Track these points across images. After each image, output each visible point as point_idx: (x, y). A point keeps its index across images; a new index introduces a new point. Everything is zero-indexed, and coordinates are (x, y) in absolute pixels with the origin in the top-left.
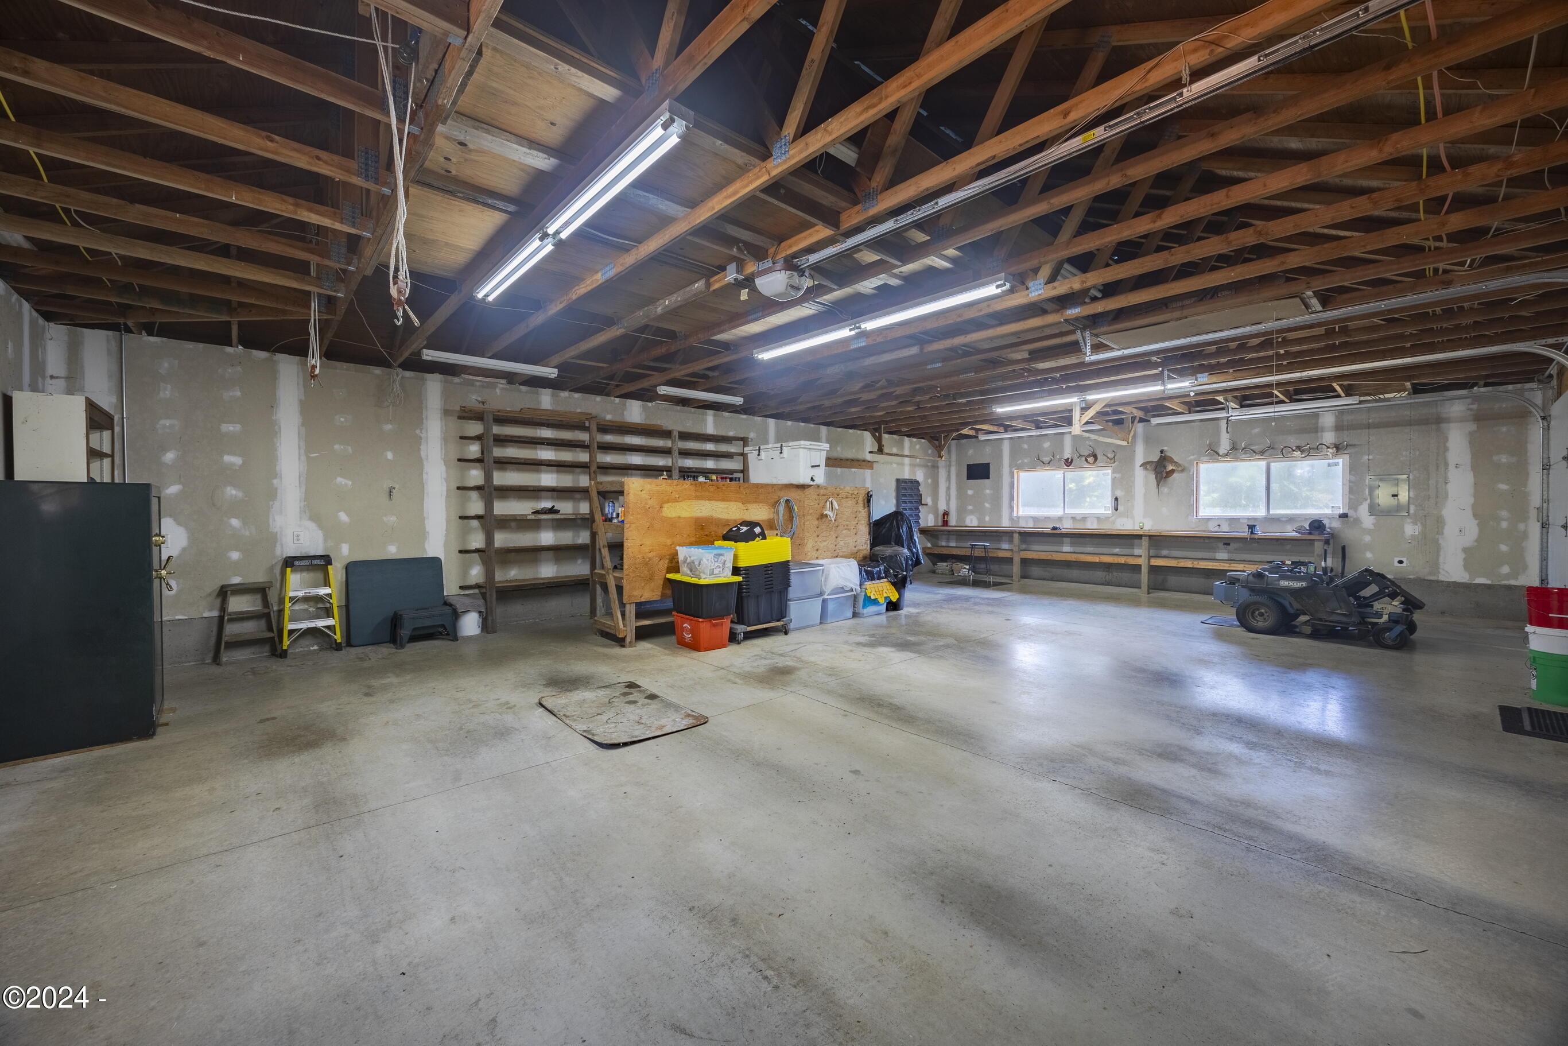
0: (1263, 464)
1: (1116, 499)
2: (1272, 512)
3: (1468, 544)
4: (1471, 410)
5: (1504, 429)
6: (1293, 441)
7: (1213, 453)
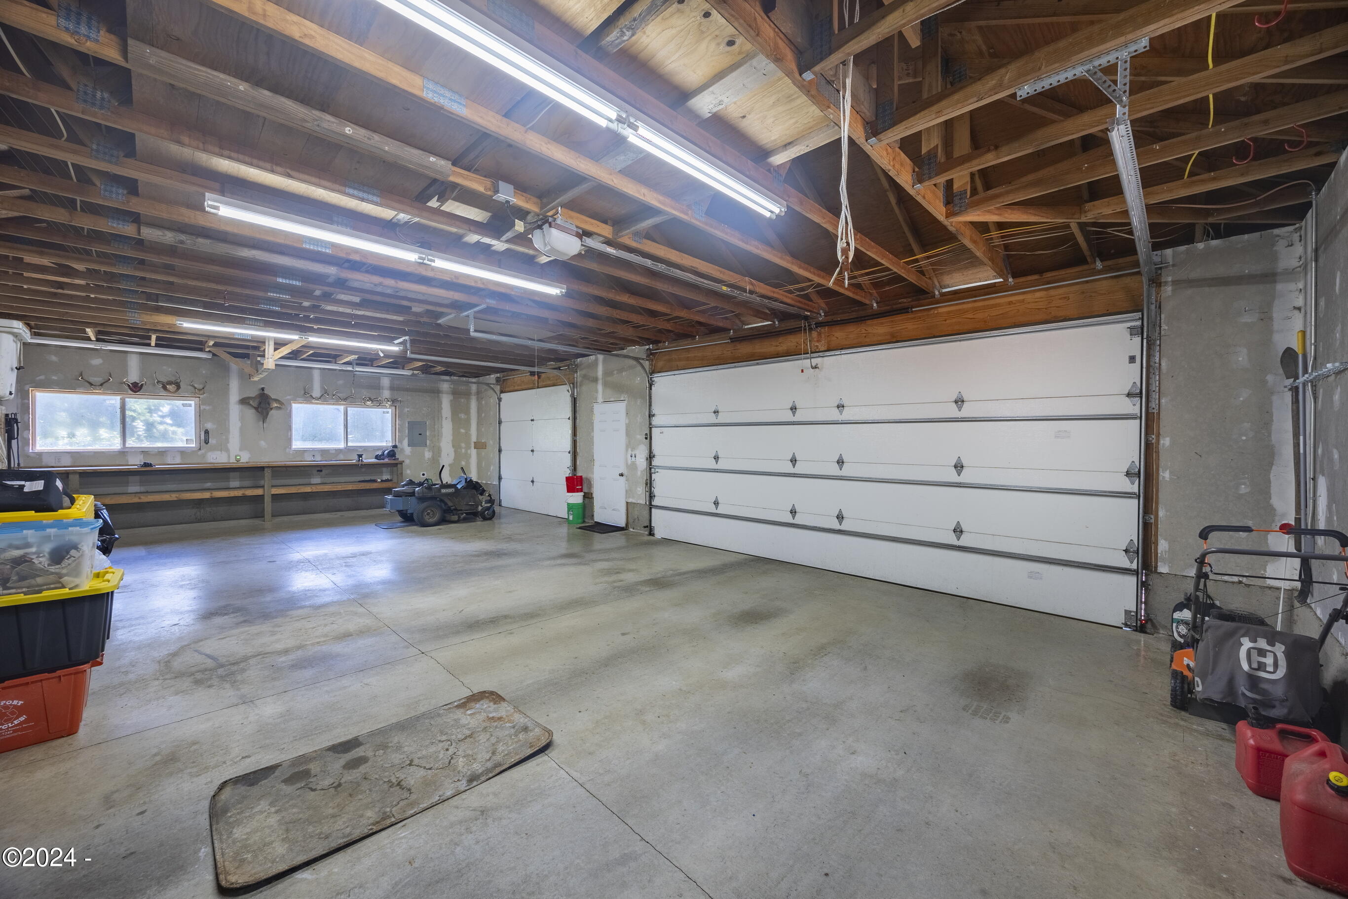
0: (342, 408)
1: (207, 432)
2: (350, 444)
3: (450, 463)
4: (451, 388)
5: (462, 400)
6: (365, 393)
7: (307, 396)
